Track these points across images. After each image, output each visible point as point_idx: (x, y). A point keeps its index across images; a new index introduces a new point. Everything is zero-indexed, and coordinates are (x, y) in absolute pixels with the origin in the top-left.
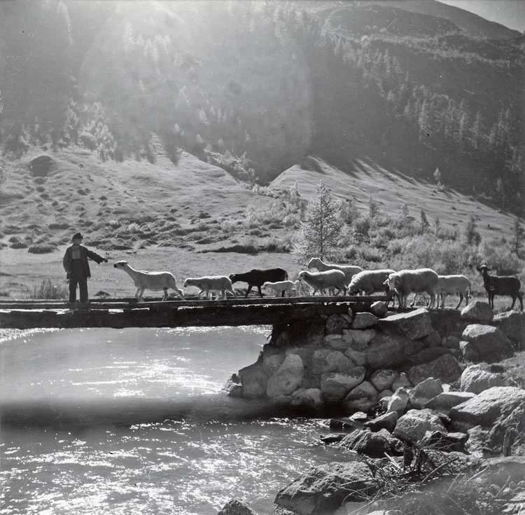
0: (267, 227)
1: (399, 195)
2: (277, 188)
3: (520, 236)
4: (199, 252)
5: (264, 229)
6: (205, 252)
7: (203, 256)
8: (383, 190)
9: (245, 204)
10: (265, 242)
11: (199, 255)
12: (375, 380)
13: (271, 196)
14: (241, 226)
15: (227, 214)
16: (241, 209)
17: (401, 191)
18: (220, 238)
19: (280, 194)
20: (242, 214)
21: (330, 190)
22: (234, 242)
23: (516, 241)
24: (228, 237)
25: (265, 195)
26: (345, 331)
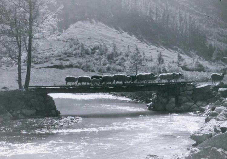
0: (66, 56)
1: (122, 40)
2: (66, 37)
3: (180, 60)
4: (38, 68)
5: (65, 57)
6: (40, 68)
7: (40, 70)
8: (115, 38)
9: (52, 45)
10: (68, 63)
11: (38, 69)
12: (197, 104)
13: (64, 41)
14: (53, 55)
15: (44, 50)
16: (50, 47)
17: (123, 39)
18: (45, 61)
19: (67, 40)
20: (52, 50)
21: (90, 38)
22: (52, 63)
23: (178, 62)
24: (48, 61)
25: (61, 40)
26: (185, 91)
